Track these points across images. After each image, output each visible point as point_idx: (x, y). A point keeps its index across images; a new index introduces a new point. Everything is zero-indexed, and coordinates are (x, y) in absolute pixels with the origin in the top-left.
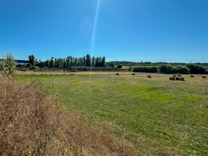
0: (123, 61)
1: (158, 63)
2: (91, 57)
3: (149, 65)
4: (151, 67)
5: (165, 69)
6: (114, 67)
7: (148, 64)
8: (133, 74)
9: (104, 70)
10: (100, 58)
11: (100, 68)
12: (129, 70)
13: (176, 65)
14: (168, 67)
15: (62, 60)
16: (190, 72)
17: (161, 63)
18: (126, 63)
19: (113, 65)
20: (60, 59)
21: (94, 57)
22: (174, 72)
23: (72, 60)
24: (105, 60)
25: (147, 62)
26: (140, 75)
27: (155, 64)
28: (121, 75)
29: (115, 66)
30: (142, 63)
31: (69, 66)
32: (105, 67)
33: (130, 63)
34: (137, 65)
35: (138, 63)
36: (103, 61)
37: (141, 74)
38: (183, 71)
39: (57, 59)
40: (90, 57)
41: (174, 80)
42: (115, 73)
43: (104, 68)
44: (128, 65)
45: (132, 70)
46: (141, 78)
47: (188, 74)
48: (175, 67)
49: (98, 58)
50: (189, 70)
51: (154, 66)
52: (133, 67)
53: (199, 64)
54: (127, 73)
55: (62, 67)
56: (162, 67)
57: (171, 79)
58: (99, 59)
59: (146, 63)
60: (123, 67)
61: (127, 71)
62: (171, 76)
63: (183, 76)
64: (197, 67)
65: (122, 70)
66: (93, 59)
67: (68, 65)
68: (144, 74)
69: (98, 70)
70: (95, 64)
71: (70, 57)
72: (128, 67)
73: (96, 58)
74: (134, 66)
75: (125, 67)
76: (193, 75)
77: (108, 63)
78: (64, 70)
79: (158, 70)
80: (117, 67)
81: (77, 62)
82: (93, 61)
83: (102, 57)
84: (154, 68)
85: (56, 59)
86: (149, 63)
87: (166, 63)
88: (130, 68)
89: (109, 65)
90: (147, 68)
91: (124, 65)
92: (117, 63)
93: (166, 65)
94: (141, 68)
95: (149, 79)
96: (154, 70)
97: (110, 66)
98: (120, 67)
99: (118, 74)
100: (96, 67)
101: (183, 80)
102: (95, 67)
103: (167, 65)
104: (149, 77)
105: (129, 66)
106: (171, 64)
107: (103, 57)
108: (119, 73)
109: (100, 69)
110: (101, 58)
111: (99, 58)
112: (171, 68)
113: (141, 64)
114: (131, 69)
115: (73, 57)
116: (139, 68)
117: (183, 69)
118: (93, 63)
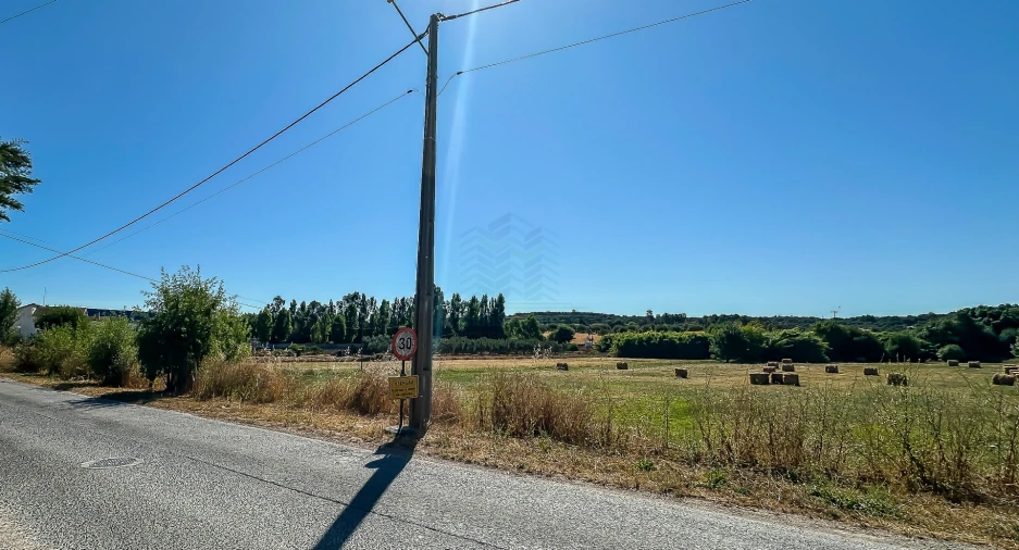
0: (574, 313)
1: (715, 318)
2: (447, 298)
3: (677, 330)
4: (686, 335)
6: (541, 338)
7: (674, 325)
8: (622, 367)
9: (501, 352)
10: (485, 298)
11: (485, 341)
12: (603, 350)
13: (780, 328)
14: (750, 334)
15: (323, 309)
16: (828, 353)
17: (724, 318)
18: (585, 321)
19: (536, 329)
20: (314, 304)
21: (457, 298)
22: (773, 353)
23: (364, 310)
24: (502, 309)
25: (672, 312)
26: (647, 370)
27: (704, 322)
28: (575, 368)
29: (546, 335)
30: (651, 317)
31: (354, 337)
32: (505, 337)
33: (600, 318)
34: (633, 329)
35: (634, 319)
36: (495, 311)
37: (646, 365)
38: (804, 352)
39: (298, 306)
40: (442, 297)
41: (767, 383)
42: (553, 362)
43: (501, 342)
44: (595, 330)
45: (613, 348)
46: (649, 379)
47: (820, 360)
48: (775, 336)
49: (474, 300)
50: (826, 344)
51: (699, 333)
52: (620, 337)
53: (870, 319)
54: (596, 361)
55: (324, 340)
56: (729, 336)
57: (756, 379)
58: (482, 306)
59: (668, 319)
60: (579, 338)
61: (593, 355)
62: (759, 369)
63: (801, 369)
64: (855, 334)
65: (574, 348)
66: (453, 304)
67: (351, 329)
68: (661, 365)
69: (478, 352)
70: (462, 325)
71: (356, 296)
72: (597, 338)
73: (468, 300)
74: (622, 331)
75: (586, 335)
76: (834, 365)
77: (516, 321)
78: (340, 354)
79: (713, 348)
80: (551, 337)
81: (388, 316)
82: (453, 315)
83: (493, 296)
84: (697, 338)
85: (293, 305)
86: (680, 319)
87: (746, 320)
88: (606, 340)
89: (519, 331)
90: (672, 341)
91: (581, 330)
92: (550, 318)
93: (742, 328)
94: (649, 339)
95: (681, 381)
96: (696, 350)
97: (524, 334)
98: (565, 336)
99: (565, 367)
100: (469, 337)
101: (798, 385)
102: (465, 338)
103: (746, 328)
104: (682, 374)
105: (603, 334)
106: (762, 320)
107: (496, 297)
108: (571, 363)
109: (488, 349)
110: (489, 299)
111: (480, 299)
112: (761, 339)
113: (647, 321)
114: (608, 346)
115: (368, 298)
116: (641, 340)
117: (804, 342)
118: (454, 319)
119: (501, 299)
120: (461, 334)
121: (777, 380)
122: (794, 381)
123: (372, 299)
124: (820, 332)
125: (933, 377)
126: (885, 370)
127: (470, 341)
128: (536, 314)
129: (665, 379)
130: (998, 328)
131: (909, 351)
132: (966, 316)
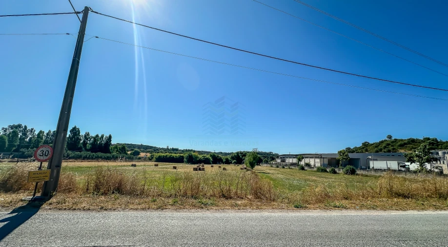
0: (142, 145)
1: (186, 150)
2: (82, 133)
3: (175, 153)
4: (178, 155)
5: (192, 158)
6: (127, 154)
7: (175, 152)
8: (156, 165)
9: (108, 159)
10: (102, 136)
11: (100, 154)
12: (150, 159)
13: (202, 154)
14: (195, 155)
16: (212, 162)
17: (189, 150)
18: (146, 148)
19: (125, 151)
21: (87, 134)
22: (200, 162)
23: (25, 134)
24: (111, 141)
25: (174, 147)
26: (164, 166)
27: (183, 151)
28: (139, 166)
29: (129, 153)
30: (168, 149)
32: (110, 153)
33: (151, 147)
34: (161, 152)
35: (163, 149)
36: (107, 142)
37: (166, 165)
38: (206, 161)
40: (79, 133)
41: (197, 170)
42: (130, 164)
43: (108, 155)
44: (148, 152)
45: (154, 159)
46: (165, 169)
47: (210, 164)
48: (201, 156)
49: (97, 136)
50: (212, 159)
52: (156, 155)
54: (147, 163)
56: (189, 156)
57: (195, 169)
58: (100, 139)
59: (173, 149)
60: (142, 155)
61: (147, 161)
62: (195, 166)
63: (206, 166)
64: (218, 157)
65: (140, 158)
66: (85, 136)
67: (11, 145)
68: (169, 165)
69: (97, 159)
70: (88, 146)
71: (20, 126)
72: (149, 155)
73: (94, 135)
74: (158, 153)
75: (145, 154)
77: (116, 146)
79: (185, 160)
80: (131, 154)
81: (42, 139)
82: (84, 141)
83: (106, 135)
84: (181, 156)
86: (177, 150)
87: (194, 151)
88: (152, 155)
89: (117, 151)
90: (173, 157)
91: (143, 152)
92: (132, 146)
93: (193, 154)
94: (167, 156)
95: (174, 170)
96: (180, 160)
97: (119, 152)
98: (137, 153)
99: (135, 166)
100: (92, 152)
101: (205, 171)
102: (89, 152)
103: (194, 154)
104: (175, 168)
105: (151, 153)
106: (198, 151)
107: (108, 136)
108: (137, 164)
109: (101, 157)
110: (105, 137)
111: (100, 136)
112: (197, 157)
114: (153, 158)
115: (29, 128)
116: (164, 156)
117: (207, 158)
118: (85, 144)
119: (110, 137)
120: (87, 150)
121: (200, 169)
122: (203, 169)
123: (32, 129)
124: (211, 156)
125: (232, 169)
126: (223, 166)
127: (92, 154)
128: (126, 144)
129: (169, 170)
130: (242, 156)
131: (228, 162)
132: (238, 153)
